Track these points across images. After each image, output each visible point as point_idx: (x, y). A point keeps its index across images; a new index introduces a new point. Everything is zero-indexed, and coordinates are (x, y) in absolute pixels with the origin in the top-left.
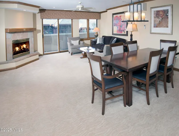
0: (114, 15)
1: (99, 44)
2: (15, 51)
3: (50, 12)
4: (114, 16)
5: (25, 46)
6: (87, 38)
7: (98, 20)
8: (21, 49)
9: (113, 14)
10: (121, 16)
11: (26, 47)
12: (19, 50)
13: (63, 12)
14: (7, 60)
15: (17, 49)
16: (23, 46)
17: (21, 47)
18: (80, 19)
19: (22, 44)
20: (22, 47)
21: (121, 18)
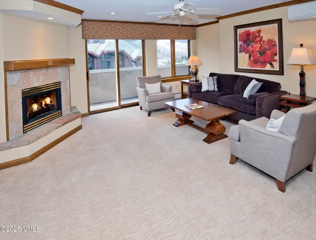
0: (238, 30)
1: (208, 91)
2: (32, 111)
3: (102, 25)
4: (240, 31)
5: (48, 100)
6: (172, 77)
7: (191, 41)
8: (42, 108)
9: (236, 28)
10: (259, 32)
11: (51, 102)
12: (38, 108)
13: (127, 24)
14: (8, 139)
15: (35, 107)
16: (45, 101)
17: (41, 103)
18: (160, 39)
19: (44, 95)
20: (44, 103)
21: (261, 35)
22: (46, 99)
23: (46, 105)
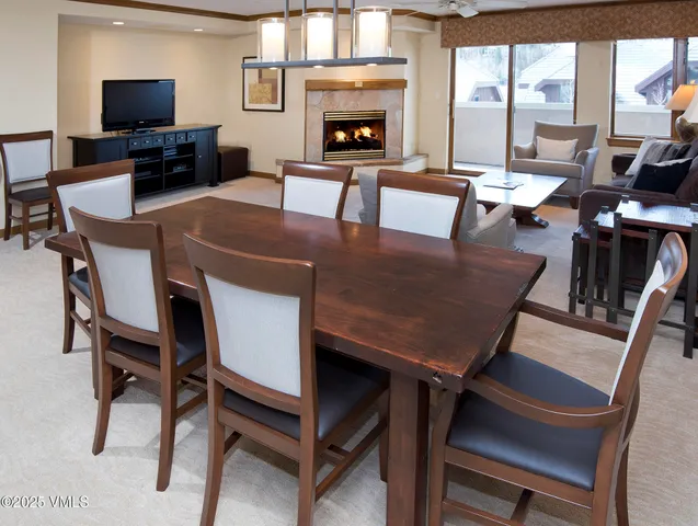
2: (334, 140)
5: (367, 132)
8: (354, 140)
11: (373, 135)
12: (345, 139)
15: (341, 136)
16: (360, 132)
17: (353, 134)
19: (358, 124)
20: (357, 134)
22: (362, 130)
23: (361, 137)
